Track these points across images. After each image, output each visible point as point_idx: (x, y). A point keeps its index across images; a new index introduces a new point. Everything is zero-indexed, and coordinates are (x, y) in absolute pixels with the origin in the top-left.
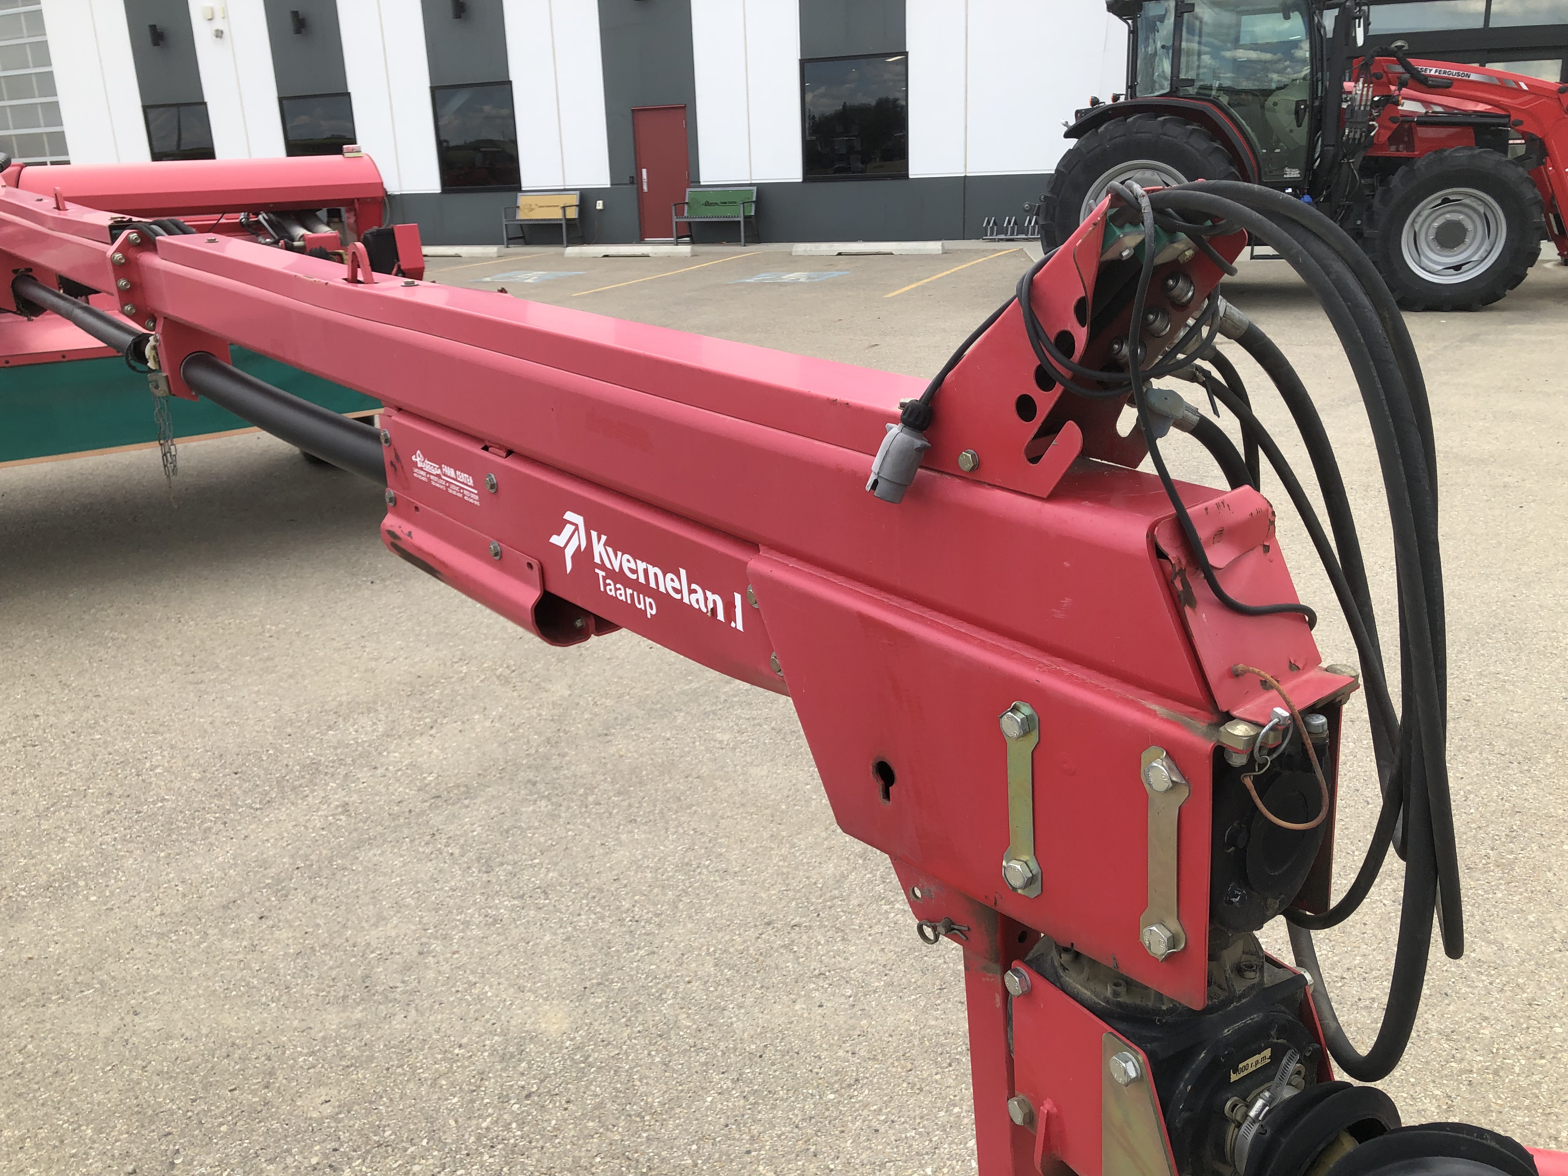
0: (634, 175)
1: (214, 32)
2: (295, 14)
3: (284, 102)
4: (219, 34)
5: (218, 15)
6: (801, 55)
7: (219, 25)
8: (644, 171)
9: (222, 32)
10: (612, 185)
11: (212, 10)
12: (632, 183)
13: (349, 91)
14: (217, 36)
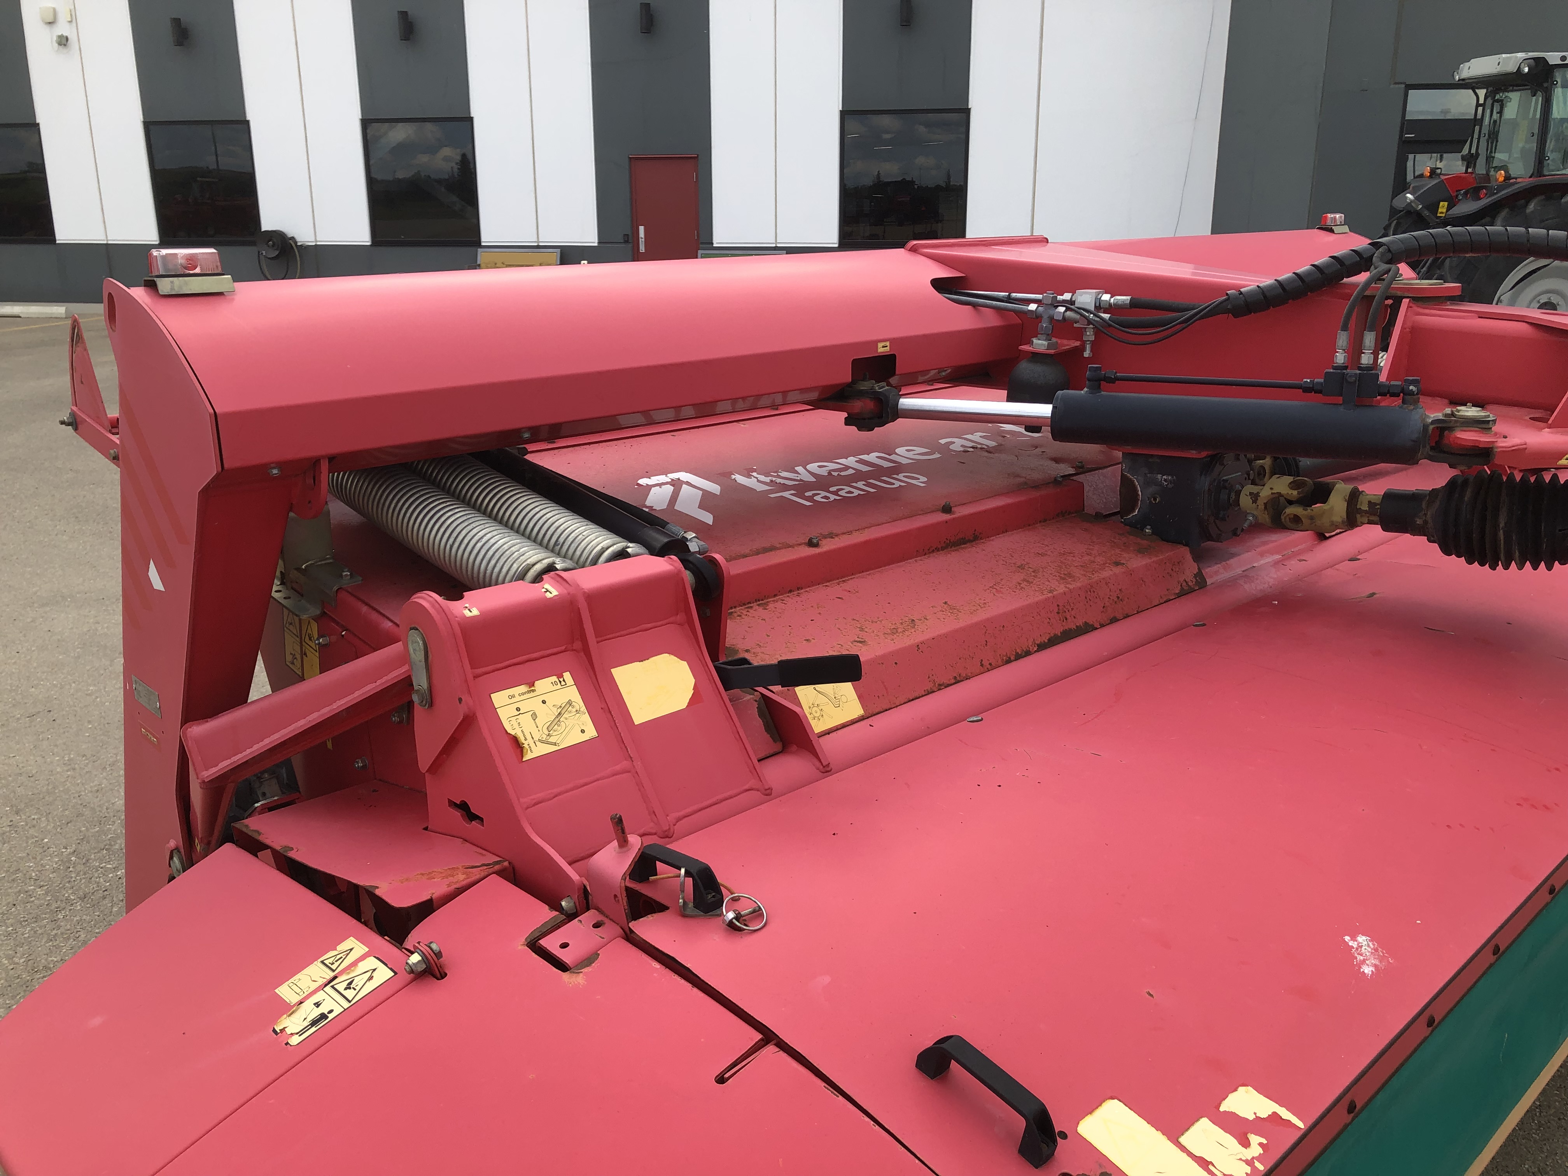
0: (629, 233)
1: (55, 38)
2: (177, 22)
3: (151, 127)
4: (63, 41)
5: (63, 17)
6: (843, 107)
7: (62, 29)
8: (642, 229)
9: (67, 39)
10: (599, 243)
11: (54, 10)
12: (626, 242)
13: (248, 118)
14: (60, 44)
